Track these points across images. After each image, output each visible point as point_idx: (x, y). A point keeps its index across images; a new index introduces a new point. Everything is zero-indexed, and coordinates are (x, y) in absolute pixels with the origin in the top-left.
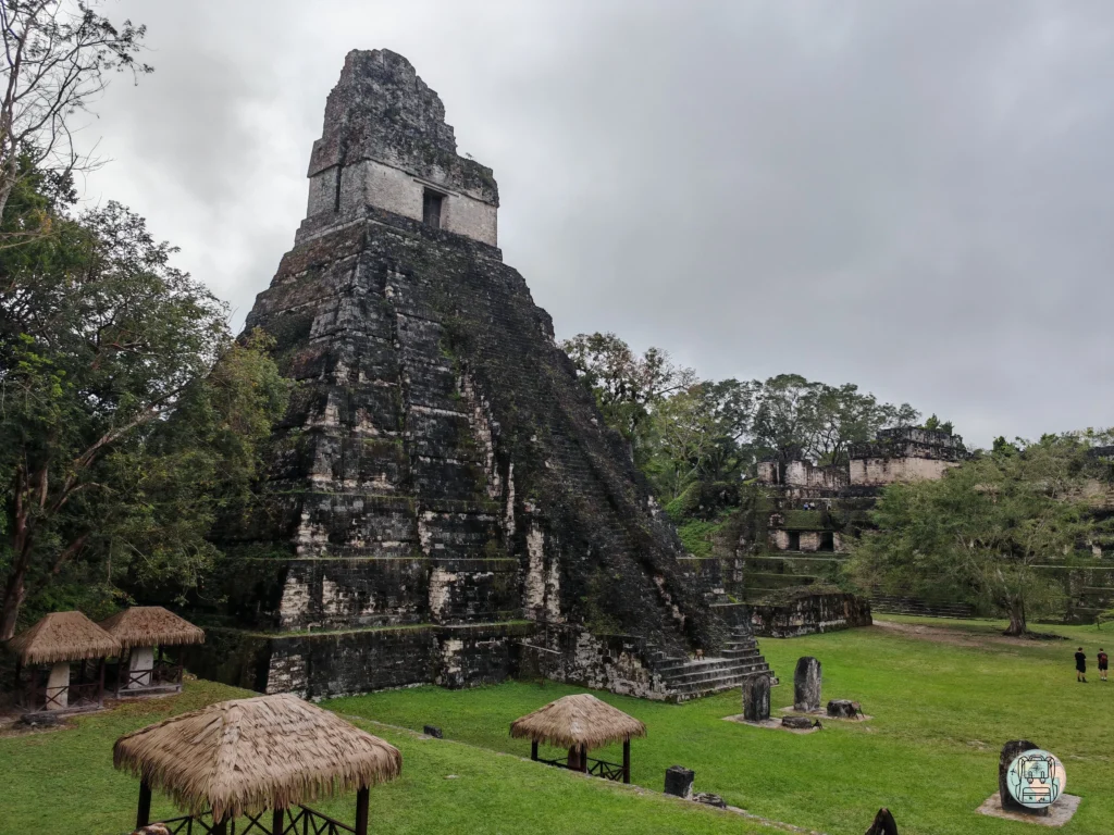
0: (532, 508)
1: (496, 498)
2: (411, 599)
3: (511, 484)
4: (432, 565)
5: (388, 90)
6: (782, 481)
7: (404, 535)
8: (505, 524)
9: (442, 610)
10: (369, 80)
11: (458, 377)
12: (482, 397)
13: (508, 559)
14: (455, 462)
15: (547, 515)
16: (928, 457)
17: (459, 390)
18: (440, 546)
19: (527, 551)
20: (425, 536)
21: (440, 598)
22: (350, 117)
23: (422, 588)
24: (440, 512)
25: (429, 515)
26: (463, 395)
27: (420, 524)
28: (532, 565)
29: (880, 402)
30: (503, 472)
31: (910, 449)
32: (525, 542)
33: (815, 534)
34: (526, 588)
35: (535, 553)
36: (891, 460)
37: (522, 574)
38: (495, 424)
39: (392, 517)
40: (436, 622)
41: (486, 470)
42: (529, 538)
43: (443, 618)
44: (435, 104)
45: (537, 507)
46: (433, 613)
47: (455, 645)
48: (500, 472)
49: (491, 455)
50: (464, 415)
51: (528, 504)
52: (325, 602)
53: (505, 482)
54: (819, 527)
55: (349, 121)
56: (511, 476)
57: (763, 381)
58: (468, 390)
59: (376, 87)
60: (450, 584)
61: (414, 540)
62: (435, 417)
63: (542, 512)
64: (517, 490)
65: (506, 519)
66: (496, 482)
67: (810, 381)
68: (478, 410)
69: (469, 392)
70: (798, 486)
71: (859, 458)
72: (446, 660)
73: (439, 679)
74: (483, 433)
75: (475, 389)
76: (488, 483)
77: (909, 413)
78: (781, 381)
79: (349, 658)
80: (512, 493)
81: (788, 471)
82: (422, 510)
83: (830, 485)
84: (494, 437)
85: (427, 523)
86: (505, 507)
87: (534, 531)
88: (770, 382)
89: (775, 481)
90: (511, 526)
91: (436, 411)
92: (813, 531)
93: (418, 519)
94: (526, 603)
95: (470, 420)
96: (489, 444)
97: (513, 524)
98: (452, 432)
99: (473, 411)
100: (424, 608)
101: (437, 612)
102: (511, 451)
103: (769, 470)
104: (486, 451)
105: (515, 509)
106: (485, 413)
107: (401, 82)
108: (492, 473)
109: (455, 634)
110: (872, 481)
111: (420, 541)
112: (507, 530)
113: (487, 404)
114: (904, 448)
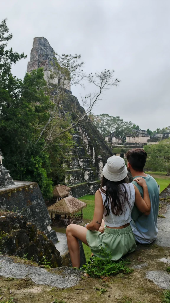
0: (100, 157)
1: (90, 155)
2: (82, 177)
3: (94, 152)
4: (84, 170)
5: (45, 49)
6: (111, 142)
7: (77, 164)
8: (92, 160)
9: (88, 180)
10: (41, 46)
11: (77, 127)
12: (85, 132)
13: (94, 168)
14: (82, 147)
15: (104, 159)
16: (143, 136)
17: (78, 130)
18: (84, 166)
19: (99, 166)
20: (81, 164)
21: (87, 177)
22: (39, 57)
23: (83, 175)
24: (83, 159)
25: (82, 160)
26: (79, 131)
27: (79, 162)
28: (100, 169)
29: (124, 121)
30: (92, 149)
31: (140, 135)
32: (98, 164)
33: (119, 154)
34: (99, 174)
35: (101, 167)
36: (136, 137)
37: (98, 171)
38: (89, 139)
39: (75, 160)
40: (87, 182)
41: (87, 149)
42: (99, 164)
43: (89, 181)
44: (53, 52)
45: (101, 157)
46: (85, 180)
47: (92, 186)
48: (90, 149)
49: (88, 145)
50: (80, 136)
51: (99, 156)
52: (71, 179)
53: (92, 152)
54: (120, 152)
55: (39, 58)
56: (93, 150)
57: (99, 115)
58: (80, 130)
59: (42, 48)
60: (88, 174)
61: (79, 165)
62: (76, 137)
63: (103, 158)
64: (95, 153)
65: (93, 159)
66: (89, 151)
67: (110, 115)
68: (84, 135)
69: (81, 131)
70: (114, 143)
71: (128, 136)
72: (91, 189)
73: (89, 193)
74: (85, 140)
75: (82, 130)
76: (87, 152)
77: (130, 123)
78: (104, 115)
79: (77, 190)
80: (94, 154)
81: (112, 139)
82: (80, 159)
83: (119, 142)
84: (88, 142)
85: (82, 162)
86: (92, 157)
87: (100, 162)
88: (101, 115)
89: (109, 141)
90: (94, 161)
91: (77, 136)
92: (118, 153)
93: (79, 161)
94: (99, 177)
95: (81, 137)
96: (87, 143)
97: (94, 160)
98: (79, 140)
99: (82, 135)
100: (84, 179)
101: (87, 180)
102: (93, 145)
103: (108, 139)
104: (86, 144)
105: (95, 158)
106: (86, 136)
107: (47, 46)
108: (88, 149)
109: (91, 184)
110: (131, 142)
111: (80, 165)
112: (93, 162)
113: (86, 134)
114: (139, 134)
